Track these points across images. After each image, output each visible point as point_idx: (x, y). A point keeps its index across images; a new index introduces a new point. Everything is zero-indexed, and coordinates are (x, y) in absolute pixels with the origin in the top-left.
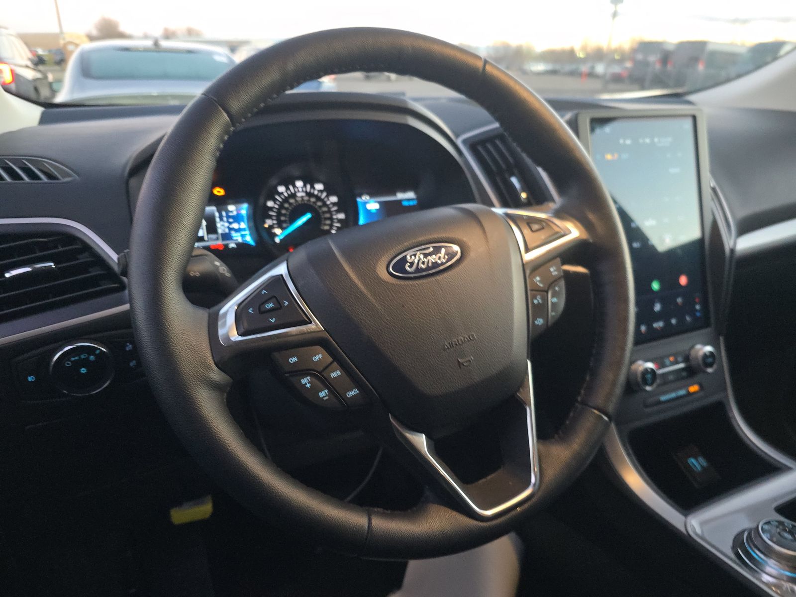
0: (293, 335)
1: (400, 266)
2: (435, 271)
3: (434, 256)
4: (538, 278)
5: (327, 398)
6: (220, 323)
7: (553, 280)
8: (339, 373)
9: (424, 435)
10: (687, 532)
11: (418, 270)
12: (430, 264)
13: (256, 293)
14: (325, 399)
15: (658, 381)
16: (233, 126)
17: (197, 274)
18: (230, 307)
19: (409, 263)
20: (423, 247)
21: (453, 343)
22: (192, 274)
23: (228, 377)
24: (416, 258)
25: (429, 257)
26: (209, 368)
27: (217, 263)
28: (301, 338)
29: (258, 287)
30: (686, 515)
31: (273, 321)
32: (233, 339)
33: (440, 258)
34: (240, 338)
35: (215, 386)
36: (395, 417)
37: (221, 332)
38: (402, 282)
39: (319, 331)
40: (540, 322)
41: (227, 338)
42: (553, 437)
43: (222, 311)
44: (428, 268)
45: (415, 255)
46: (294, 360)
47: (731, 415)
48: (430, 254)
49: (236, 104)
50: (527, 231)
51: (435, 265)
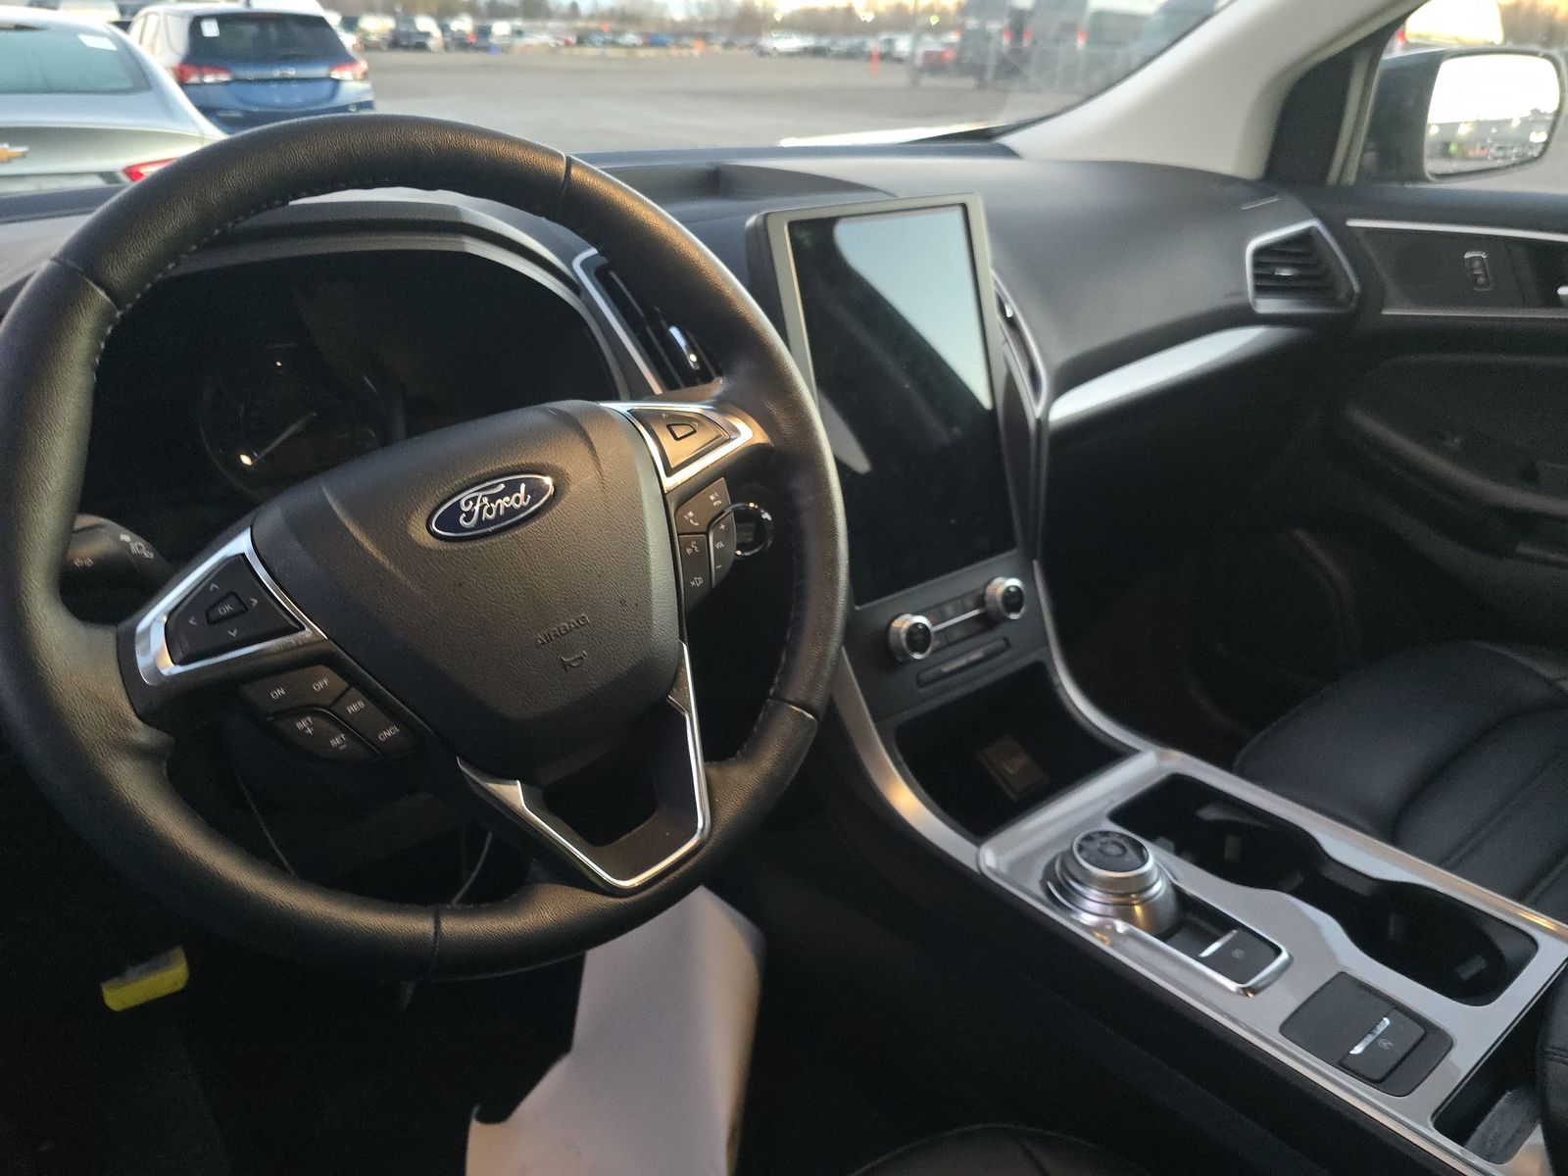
0: (274, 654)
1: (450, 520)
2: (511, 521)
3: (507, 499)
4: (691, 514)
5: (344, 746)
6: (138, 649)
7: (715, 513)
8: (361, 704)
9: (518, 782)
10: (979, 868)
11: (481, 523)
12: (502, 512)
13: (199, 589)
14: (341, 748)
15: (935, 643)
16: (119, 309)
17: (89, 562)
18: (154, 620)
19: (465, 513)
20: (488, 484)
21: (552, 634)
22: (78, 562)
23: (165, 735)
24: (476, 503)
25: (499, 501)
26: (125, 724)
27: (126, 537)
28: (287, 655)
29: (201, 579)
30: (978, 844)
31: (234, 634)
32: (165, 672)
33: (517, 500)
34: (179, 669)
35: (141, 753)
36: (465, 760)
37: (143, 662)
38: (455, 546)
39: (319, 642)
40: (698, 582)
41: (155, 671)
42: (733, 755)
43: (141, 627)
44: (499, 519)
45: (474, 500)
46: (281, 692)
47: (1056, 682)
48: (500, 495)
49: (119, 273)
50: (666, 439)
51: (510, 512)
